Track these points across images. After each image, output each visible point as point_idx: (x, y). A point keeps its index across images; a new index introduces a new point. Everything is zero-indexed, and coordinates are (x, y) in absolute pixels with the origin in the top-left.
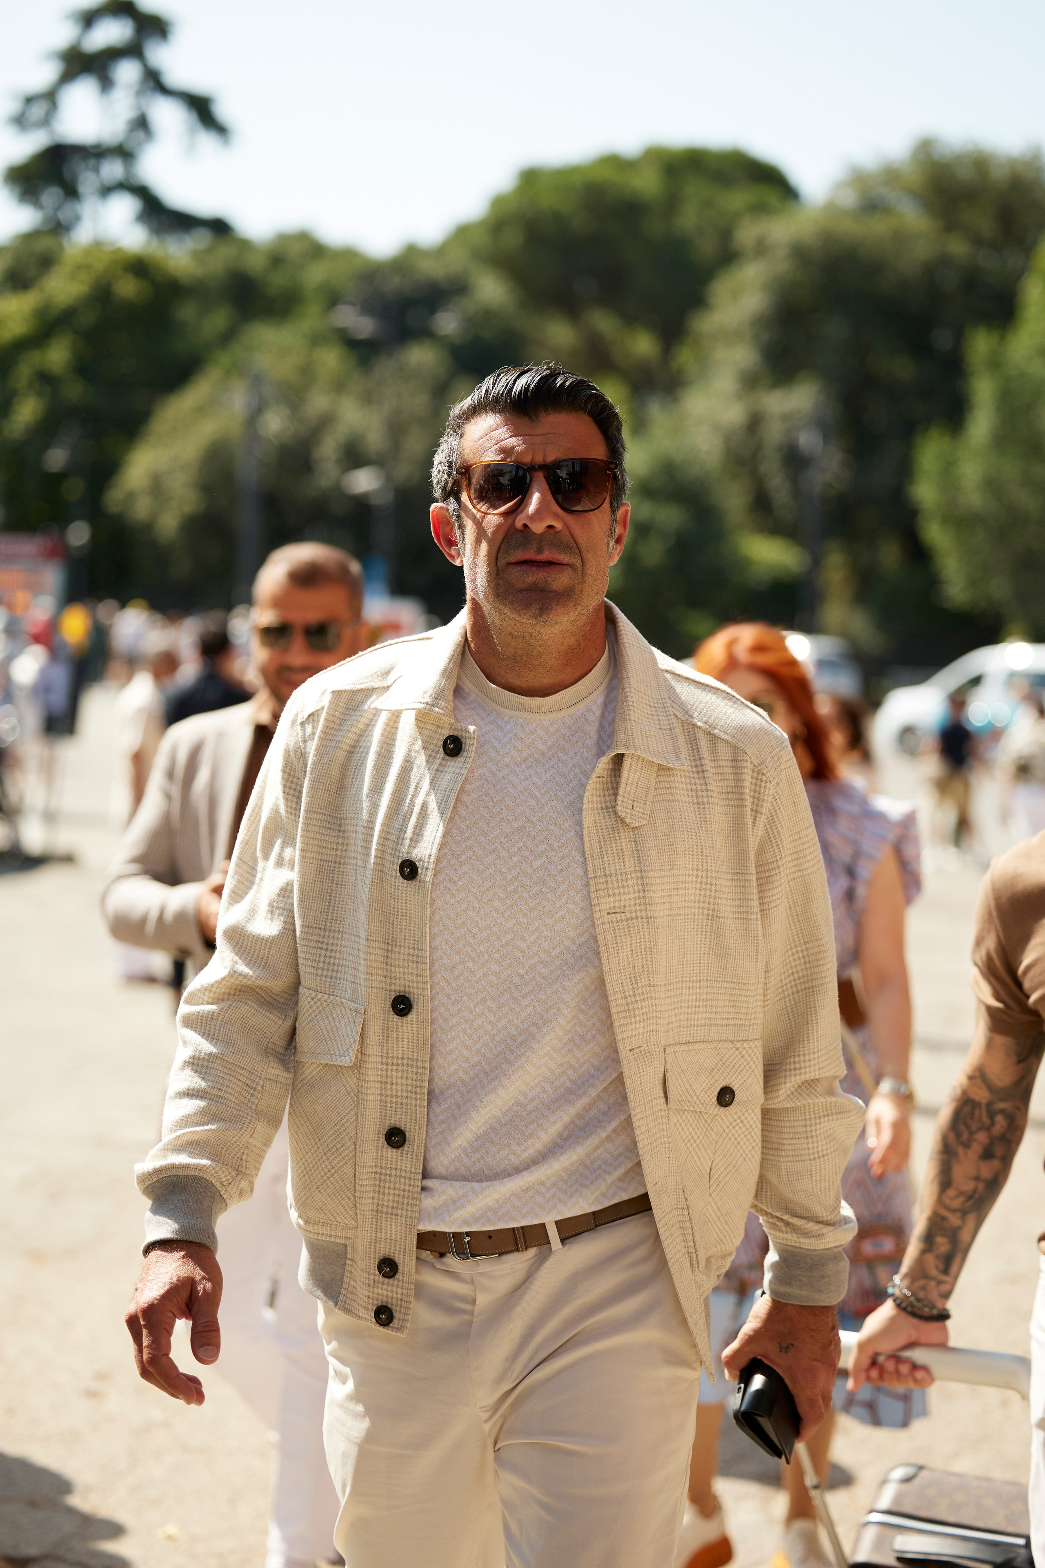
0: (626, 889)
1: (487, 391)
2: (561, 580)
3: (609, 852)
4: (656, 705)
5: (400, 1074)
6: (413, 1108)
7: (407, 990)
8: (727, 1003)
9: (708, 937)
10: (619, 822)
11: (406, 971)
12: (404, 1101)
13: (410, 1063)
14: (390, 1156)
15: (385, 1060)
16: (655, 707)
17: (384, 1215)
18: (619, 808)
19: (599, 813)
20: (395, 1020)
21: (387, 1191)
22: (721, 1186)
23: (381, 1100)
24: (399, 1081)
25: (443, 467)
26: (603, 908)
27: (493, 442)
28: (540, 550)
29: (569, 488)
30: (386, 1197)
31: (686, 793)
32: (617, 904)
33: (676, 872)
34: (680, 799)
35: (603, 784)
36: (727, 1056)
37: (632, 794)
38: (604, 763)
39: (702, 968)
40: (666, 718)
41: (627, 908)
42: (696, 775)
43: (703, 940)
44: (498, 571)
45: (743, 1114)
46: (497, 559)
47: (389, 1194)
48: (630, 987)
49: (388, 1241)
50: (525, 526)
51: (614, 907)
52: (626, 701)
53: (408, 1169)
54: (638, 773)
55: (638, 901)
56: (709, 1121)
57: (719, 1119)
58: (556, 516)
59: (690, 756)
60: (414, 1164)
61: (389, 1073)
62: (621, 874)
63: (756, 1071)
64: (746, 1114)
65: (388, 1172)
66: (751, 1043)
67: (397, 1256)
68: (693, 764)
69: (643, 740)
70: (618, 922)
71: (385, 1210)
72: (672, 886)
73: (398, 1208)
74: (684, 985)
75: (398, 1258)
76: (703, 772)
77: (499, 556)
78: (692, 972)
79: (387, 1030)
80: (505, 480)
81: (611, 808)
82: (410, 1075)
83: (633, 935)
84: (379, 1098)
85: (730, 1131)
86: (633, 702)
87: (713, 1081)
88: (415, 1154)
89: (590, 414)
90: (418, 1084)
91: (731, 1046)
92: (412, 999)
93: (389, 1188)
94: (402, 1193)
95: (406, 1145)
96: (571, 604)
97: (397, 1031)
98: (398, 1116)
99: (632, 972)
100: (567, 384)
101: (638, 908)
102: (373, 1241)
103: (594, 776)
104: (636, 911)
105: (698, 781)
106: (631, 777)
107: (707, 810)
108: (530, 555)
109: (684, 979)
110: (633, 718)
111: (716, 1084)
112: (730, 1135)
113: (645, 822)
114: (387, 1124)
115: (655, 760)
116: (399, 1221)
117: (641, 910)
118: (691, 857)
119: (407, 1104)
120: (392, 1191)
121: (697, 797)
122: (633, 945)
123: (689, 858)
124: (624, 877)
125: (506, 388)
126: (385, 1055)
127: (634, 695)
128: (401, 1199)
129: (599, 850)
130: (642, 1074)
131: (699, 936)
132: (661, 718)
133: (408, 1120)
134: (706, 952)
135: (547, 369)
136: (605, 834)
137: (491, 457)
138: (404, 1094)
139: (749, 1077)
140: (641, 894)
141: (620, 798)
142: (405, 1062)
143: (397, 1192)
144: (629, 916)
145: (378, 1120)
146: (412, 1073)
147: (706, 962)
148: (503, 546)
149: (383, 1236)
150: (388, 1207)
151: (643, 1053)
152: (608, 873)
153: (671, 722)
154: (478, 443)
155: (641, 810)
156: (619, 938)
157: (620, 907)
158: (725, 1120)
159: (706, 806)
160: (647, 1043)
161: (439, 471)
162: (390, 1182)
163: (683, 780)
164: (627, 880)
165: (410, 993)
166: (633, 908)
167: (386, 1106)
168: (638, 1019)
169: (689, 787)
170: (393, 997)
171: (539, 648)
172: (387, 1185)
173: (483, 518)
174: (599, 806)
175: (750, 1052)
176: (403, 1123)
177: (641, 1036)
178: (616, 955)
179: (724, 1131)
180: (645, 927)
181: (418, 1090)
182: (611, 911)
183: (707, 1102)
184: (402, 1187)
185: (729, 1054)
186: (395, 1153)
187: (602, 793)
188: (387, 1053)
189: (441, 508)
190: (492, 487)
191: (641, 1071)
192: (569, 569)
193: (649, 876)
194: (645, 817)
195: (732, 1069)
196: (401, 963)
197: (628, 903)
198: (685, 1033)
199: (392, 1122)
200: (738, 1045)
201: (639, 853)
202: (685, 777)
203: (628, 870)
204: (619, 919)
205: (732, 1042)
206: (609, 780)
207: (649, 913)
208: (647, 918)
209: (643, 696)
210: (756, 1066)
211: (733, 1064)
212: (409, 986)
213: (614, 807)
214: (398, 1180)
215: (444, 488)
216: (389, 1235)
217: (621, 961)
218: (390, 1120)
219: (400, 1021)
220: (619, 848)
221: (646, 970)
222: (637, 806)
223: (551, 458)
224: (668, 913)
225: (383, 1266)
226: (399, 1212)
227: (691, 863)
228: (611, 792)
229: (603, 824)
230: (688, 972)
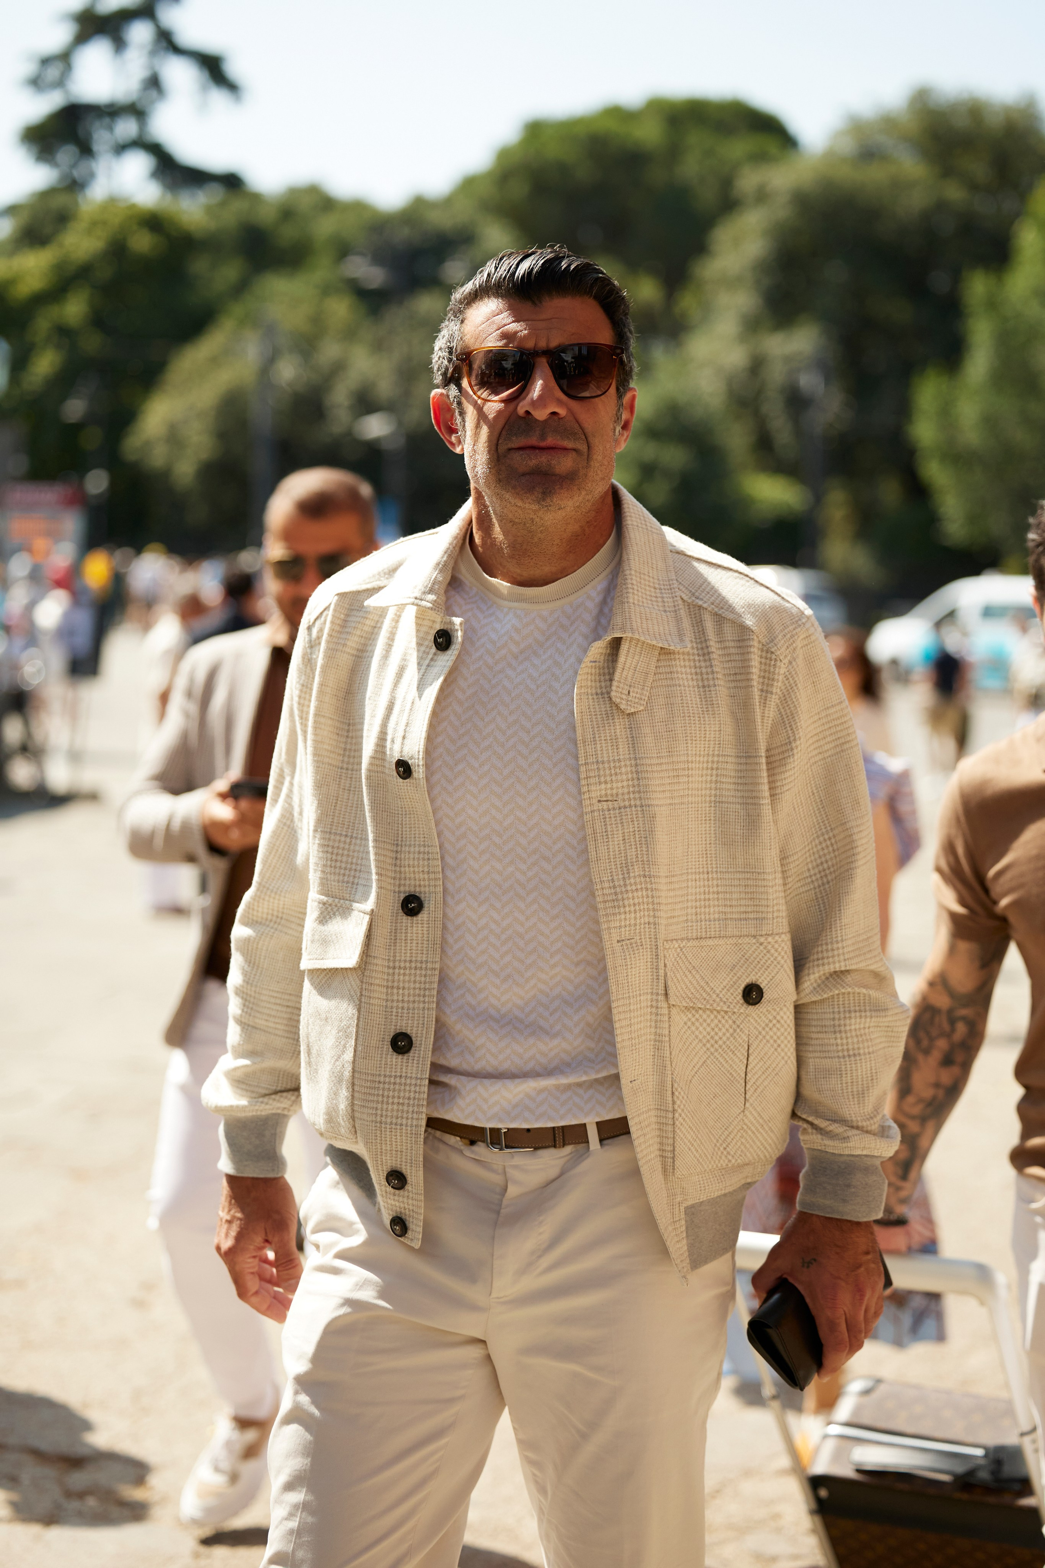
0: (619, 777)
1: (489, 275)
2: (564, 464)
3: (603, 738)
4: (662, 587)
5: (407, 978)
6: (421, 1012)
7: (418, 889)
8: (743, 896)
9: (712, 825)
10: (614, 708)
11: (416, 870)
12: (411, 1005)
13: (419, 965)
14: (394, 1063)
15: (391, 964)
16: (660, 589)
17: (388, 1126)
18: (613, 694)
19: (593, 699)
20: (404, 921)
21: (391, 1100)
22: (759, 1090)
23: (386, 1006)
24: (407, 985)
25: (444, 353)
26: (593, 796)
27: (495, 327)
28: (543, 437)
29: (574, 371)
30: (390, 1107)
31: (689, 677)
32: (609, 792)
33: (675, 759)
34: (681, 683)
35: (600, 669)
36: (750, 952)
37: (629, 679)
38: (598, 648)
39: (709, 859)
40: (671, 600)
41: (620, 796)
42: (701, 658)
43: (708, 829)
44: (498, 457)
45: (778, 1014)
46: (497, 445)
47: (393, 1103)
48: (621, 876)
49: (394, 1152)
50: (528, 413)
51: (606, 795)
52: (625, 584)
53: (414, 1075)
54: (637, 657)
55: (631, 789)
56: (738, 1023)
57: (752, 1020)
58: (560, 402)
59: (696, 639)
60: (420, 1069)
61: (396, 977)
62: (614, 761)
63: (785, 966)
64: (782, 1013)
65: (392, 1080)
66: (777, 938)
67: (404, 1167)
68: (699, 646)
69: (642, 623)
70: (609, 810)
71: (389, 1120)
72: (671, 774)
73: (402, 1118)
74: (690, 877)
75: (406, 1170)
76: (709, 653)
77: (500, 442)
78: (698, 863)
79: (395, 933)
80: (508, 365)
81: (605, 694)
82: (418, 978)
83: (625, 824)
84: (384, 1004)
85: (767, 1033)
86: (632, 584)
87: (736, 978)
88: (421, 1059)
89: (596, 298)
90: (427, 986)
91: (754, 941)
92: (423, 899)
93: (393, 1097)
94: (406, 1101)
95: (412, 1051)
96: (575, 488)
97: (406, 933)
98: (405, 1022)
99: (624, 862)
100: (572, 267)
101: (632, 796)
102: (379, 1153)
103: (586, 660)
104: (630, 800)
105: (703, 664)
106: (629, 661)
107: (713, 692)
108: (533, 440)
109: (690, 871)
110: (631, 600)
111: (740, 981)
112: (768, 1037)
113: (642, 708)
114: (392, 1030)
115: (654, 643)
116: (404, 1131)
117: (635, 799)
118: (694, 742)
119: (414, 1009)
120: (396, 1100)
121: (702, 680)
122: (626, 834)
123: (692, 743)
124: (617, 764)
125: (508, 272)
126: (392, 958)
127: (634, 578)
128: (405, 1108)
129: (592, 736)
130: (629, 967)
131: (704, 826)
132: (666, 600)
133: (415, 1025)
134: (712, 842)
135: (551, 252)
136: (599, 719)
137: (493, 342)
138: (411, 999)
139: (778, 972)
140: (636, 782)
141: (615, 683)
142: (413, 965)
143: (401, 1101)
144: (622, 804)
145: (383, 1027)
146: (421, 975)
147: (713, 852)
148: (504, 433)
149: (388, 1148)
150: (392, 1117)
151: (634, 945)
152: (600, 759)
153: (676, 603)
154: (480, 328)
155: (638, 696)
156: (609, 827)
157: (612, 795)
158: (759, 1021)
159: (712, 689)
160: (641, 935)
161: (440, 357)
162: (394, 1090)
163: (687, 663)
164: (620, 767)
165: (420, 893)
166: (626, 797)
167: (392, 1012)
168: (627, 909)
169: (693, 671)
170: (402, 899)
171: (540, 535)
172: (391, 1093)
173: (484, 404)
174: (594, 691)
175: (776, 946)
176: (409, 1028)
177: (633, 928)
178: (605, 844)
179: (760, 1033)
180: (640, 816)
181: (427, 993)
182: (602, 799)
183: (730, 1000)
184: (407, 1095)
185: (753, 949)
186: (400, 1060)
187: (598, 678)
188: (395, 956)
189: (442, 394)
190: (495, 372)
191: (629, 963)
192: (574, 453)
193: (644, 763)
194: (642, 702)
195: (757, 965)
196: (411, 863)
197: (620, 791)
198: (695, 928)
199: (398, 1027)
200: (762, 940)
201: (633, 740)
202: (689, 660)
203: (622, 757)
204: (611, 807)
205: (754, 937)
206: (606, 665)
207: (643, 801)
208: (642, 806)
209: (647, 578)
210: (785, 961)
211: (758, 959)
212: (420, 886)
213: (608, 693)
214: (403, 1087)
215: (444, 374)
216: (394, 1146)
217: (611, 850)
218: (396, 1026)
219: (409, 921)
220: (613, 734)
221: (640, 860)
222: (633, 692)
223: (554, 343)
224: (669, 801)
225: (391, 1178)
226: (404, 1122)
227: (694, 749)
228: (607, 677)
229: (597, 710)
230: (694, 863)
